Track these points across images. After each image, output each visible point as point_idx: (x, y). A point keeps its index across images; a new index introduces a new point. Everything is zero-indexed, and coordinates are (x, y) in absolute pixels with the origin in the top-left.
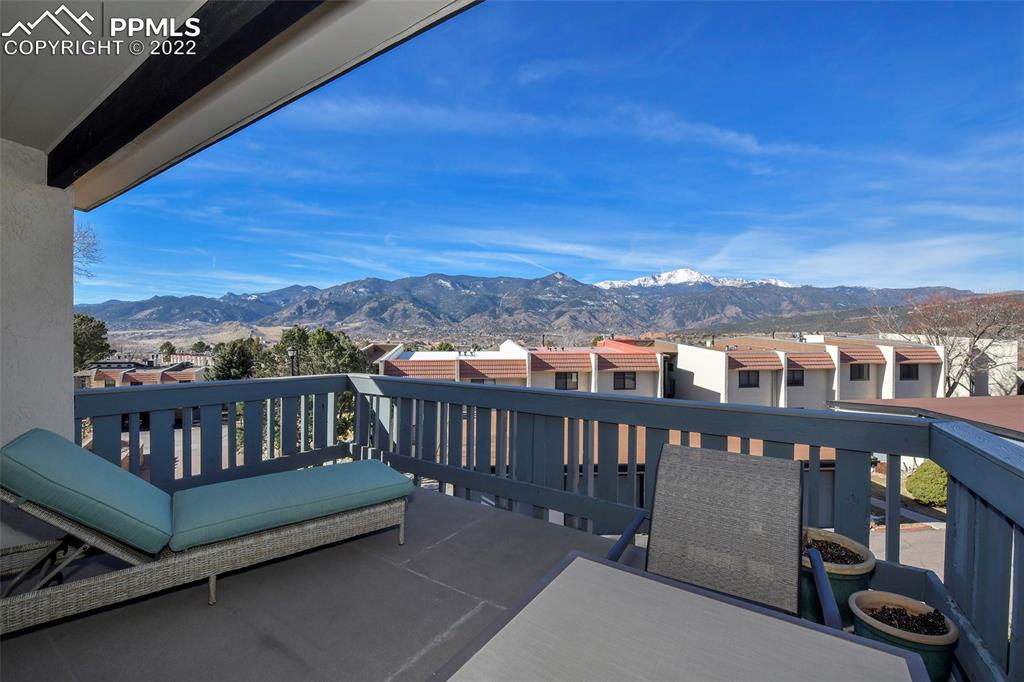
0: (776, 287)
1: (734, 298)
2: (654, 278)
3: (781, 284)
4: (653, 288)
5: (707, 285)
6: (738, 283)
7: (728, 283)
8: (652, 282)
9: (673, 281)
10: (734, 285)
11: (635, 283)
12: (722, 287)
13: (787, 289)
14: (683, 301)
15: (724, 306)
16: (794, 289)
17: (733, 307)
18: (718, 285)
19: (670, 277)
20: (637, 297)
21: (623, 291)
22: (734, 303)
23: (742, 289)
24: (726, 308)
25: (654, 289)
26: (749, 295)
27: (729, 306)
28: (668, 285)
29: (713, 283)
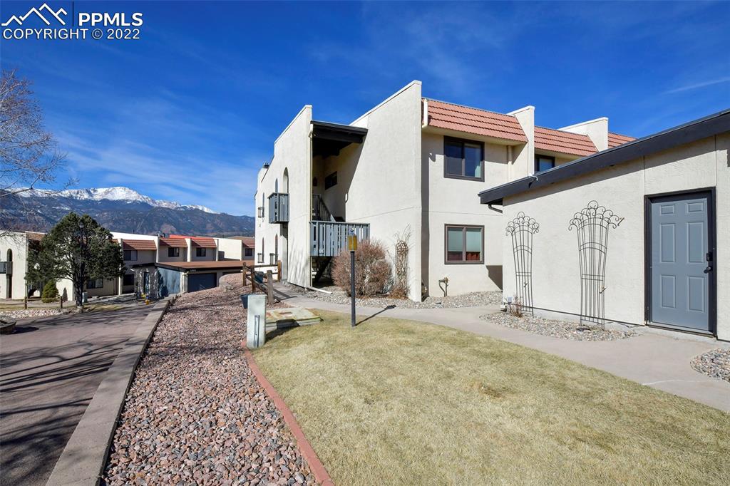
0: (202, 212)
1: (169, 218)
2: (89, 192)
3: (206, 210)
4: (86, 201)
5: (144, 204)
6: (173, 205)
7: (164, 205)
8: (86, 196)
9: (110, 197)
10: (169, 207)
11: (66, 193)
12: (159, 208)
13: (211, 214)
14: (122, 217)
15: (160, 224)
16: (215, 214)
17: (168, 226)
18: (155, 205)
19: (107, 193)
20: (67, 209)
21: (49, 201)
22: (169, 223)
23: (176, 211)
24: (163, 226)
25: (89, 203)
26: (182, 217)
27: (165, 225)
28: (104, 201)
29: (151, 204)
